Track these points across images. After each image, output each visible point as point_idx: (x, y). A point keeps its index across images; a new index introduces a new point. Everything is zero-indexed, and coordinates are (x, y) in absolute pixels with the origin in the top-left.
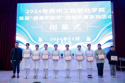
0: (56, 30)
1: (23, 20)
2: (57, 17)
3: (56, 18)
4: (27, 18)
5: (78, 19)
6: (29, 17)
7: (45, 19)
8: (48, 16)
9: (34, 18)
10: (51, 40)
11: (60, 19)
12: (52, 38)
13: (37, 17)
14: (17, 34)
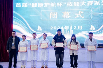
0: (56, 18)
1: (20, 6)
2: (58, 3)
3: (56, 4)
4: (25, 5)
5: (81, 5)
6: (27, 4)
7: (44, 6)
8: (48, 3)
9: (32, 5)
10: (51, 29)
11: (61, 6)
12: (52, 27)
13: (36, 4)
14: (14, 22)
